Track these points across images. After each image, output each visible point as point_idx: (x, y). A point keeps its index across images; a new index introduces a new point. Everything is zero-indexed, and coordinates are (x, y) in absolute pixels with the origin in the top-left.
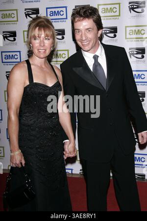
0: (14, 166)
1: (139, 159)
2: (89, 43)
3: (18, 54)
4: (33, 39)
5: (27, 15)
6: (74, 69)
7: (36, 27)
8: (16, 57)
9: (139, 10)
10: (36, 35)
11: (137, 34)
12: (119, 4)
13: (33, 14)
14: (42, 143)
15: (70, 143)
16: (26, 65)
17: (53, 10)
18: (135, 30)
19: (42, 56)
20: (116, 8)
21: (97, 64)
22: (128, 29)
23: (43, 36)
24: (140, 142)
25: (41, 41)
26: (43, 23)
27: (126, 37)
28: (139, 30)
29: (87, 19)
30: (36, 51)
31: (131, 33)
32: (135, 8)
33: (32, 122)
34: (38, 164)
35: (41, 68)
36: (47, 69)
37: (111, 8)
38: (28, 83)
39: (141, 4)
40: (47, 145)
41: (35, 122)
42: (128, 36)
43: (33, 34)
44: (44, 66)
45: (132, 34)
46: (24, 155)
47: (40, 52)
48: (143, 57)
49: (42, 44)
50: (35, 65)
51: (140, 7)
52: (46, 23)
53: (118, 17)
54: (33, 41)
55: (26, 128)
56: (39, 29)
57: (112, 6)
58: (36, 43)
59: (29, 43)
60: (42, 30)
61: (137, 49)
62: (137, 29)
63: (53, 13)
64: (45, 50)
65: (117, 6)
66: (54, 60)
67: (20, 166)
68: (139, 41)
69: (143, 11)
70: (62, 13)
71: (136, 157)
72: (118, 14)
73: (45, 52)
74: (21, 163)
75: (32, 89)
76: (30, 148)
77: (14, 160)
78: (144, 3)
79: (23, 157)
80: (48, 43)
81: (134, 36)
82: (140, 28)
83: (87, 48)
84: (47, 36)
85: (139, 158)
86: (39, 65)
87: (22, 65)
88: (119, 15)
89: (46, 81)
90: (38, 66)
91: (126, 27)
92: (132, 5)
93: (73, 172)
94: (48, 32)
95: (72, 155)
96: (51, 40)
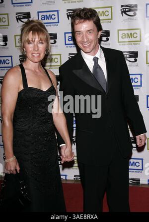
0: (9, 172)
1: (134, 164)
2: (90, 45)
3: (10, 58)
4: (27, 43)
5: (18, 19)
6: (74, 71)
7: (29, 32)
8: (7, 62)
9: (131, 13)
10: (30, 39)
11: (129, 38)
12: (111, 7)
13: (24, 18)
14: (37, 148)
15: (66, 148)
16: (20, 70)
17: (45, 14)
18: (128, 34)
19: (36, 60)
20: (108, 12)
21: (97, 66)
22: (121, 32)
23: (37, 40)
24: (138, 144)
25: (35, 45)
26: (36, 27)
27: (118, 40)
28: (131, 34)
29: (88, 21)
30: (29, 55)
31: (123, 37)
32: (128, 11)
33: (26, 127)
34: (33, 170)
35: (35, 72)
36: (42, 74)
37: (103, 12)
38: (22, 88)
39: (133, 7)
40: (42, 150)
41: (29, 127)
42: (121, 40)
43: (26, 39)
44: (38, 71)
45: (125, 38)
46: (18, 162)
47: (34, 56)
48: (136, 60)
49: (36, 48)
50: (29, 70)
51: (132, 11)
52: (39, 26)
53: (110, 21)
54: (27, 45)
55: (21, 134)
56: (33, 33)
57: (104, 10)
58: (30, 47)
59: (23, 48)
60: (36, 34)
61: (130, 52)
62: (129, 32)
63: (44, 17)
64: (40, 54)
65: (109, 9)
66: (48, 64)
67: (15, 172)
68: (131, 44)
69: (135, 14)
70: (53, 17)
71: (130, 162)
72: (110, 18)
73: (39, 56)
74: (16, 170)
75: (27, 94)
76: (25, 154)
77: (9, 166)
78: (136, 6)
79: (18, 164)
80: (42, 47)
81: (127, 40)
82: (133, 32)
83: (88, 50)
84: (41, 40)
85: (133, 162)
86: (33, 69)
87: (16, 69)
88: (112, 19)
89: (40, 86)
90: (32, 71)
91: (118, 30)
92: (124, 9)
93: (67, 178)
94: (42, 36)
95: (68, 160)
96: (45, 44)
